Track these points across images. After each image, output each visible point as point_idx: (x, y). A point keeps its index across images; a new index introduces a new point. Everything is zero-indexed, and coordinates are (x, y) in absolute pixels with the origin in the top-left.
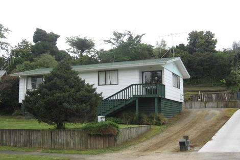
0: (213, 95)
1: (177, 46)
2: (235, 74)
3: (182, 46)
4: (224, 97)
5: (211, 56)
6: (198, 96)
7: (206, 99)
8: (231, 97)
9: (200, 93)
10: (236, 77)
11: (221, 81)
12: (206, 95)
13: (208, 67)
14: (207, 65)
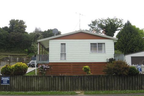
0: (18, 58)
1: (3, 28)
2: (33, 47)
3: (6, 28)
4: (23, 60)
5: (20, 35)
6: (8, 58)
7: (13, 60)
8: (27, 59)
9: (9, 56)
10: (34, 48)
11: (25, 50)
12: (13, 58)
13: (18, 41)
14: (17, 40)
